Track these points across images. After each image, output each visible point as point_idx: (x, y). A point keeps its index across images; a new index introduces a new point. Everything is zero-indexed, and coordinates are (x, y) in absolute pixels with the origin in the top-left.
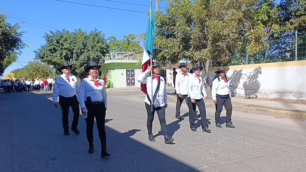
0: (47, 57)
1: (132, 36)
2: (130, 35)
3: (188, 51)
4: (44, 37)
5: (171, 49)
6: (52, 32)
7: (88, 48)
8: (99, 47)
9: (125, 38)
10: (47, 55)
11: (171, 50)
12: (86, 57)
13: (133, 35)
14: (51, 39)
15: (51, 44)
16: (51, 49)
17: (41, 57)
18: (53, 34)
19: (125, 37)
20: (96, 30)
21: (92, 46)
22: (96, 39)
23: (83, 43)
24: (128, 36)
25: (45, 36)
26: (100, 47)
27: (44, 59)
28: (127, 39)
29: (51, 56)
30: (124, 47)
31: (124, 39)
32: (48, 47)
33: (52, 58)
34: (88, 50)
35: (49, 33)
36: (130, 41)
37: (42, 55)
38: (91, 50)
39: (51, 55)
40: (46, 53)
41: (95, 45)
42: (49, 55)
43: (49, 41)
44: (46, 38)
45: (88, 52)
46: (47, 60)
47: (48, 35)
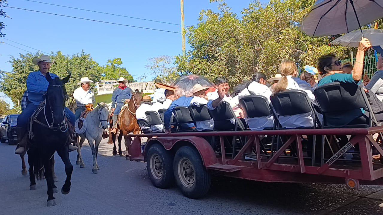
0: (16, 88)
1: (117, 60)
2: (116, 59)
4: (10, 62)
6: (22, 56)
7: (74, 76)
8: (89, 75)
9: (109, 64)
10: (15, 86)
12: (73, 87)
13: (120, 59)
14: (19, 64)
15: (21, 71)
16: (20, 78)
17: (7, 88)
18: (23, 58)
19: (109, 61)
20: (84, 53)
21: (79, 74)
22: (85, 64)
23: (67, 69)
24: (113, 60)
25: (12, 61)
26: (91, 74)
27: (12, 92)
28: (112, 64)
29: (20, 87)
30: (109, 74)
31: (107, 64)
32: (16, 75)
33: (22, 89)
34: (73, 78)
35: (17, 57)
36: (116, 66)
37: (7, 86)
38: (78, 78)
39: (20, 86)
40: (14, 83)
41: (83, 72)
42: (18, 86)
43: (17, 67)
44: (13, 63)
45: (74, 81)
46: (15, 93)
47: (16, 60)
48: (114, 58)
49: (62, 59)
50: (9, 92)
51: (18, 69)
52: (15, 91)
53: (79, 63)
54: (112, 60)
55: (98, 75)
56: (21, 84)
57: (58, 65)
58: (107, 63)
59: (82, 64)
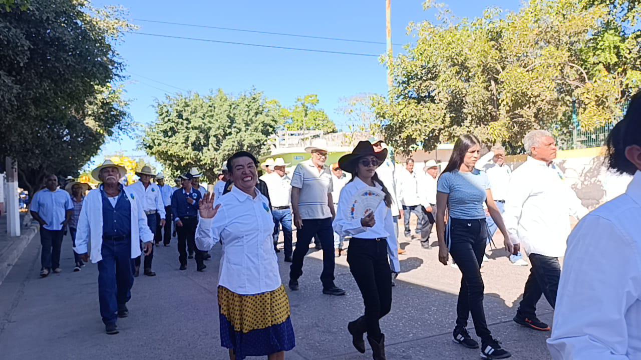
0: (159, 144)
1: (311, 98)
2: (308, 96)
3: (461, 126)
4: (153, 106)
5: (425, 124)
6: (168, 97)
7: (238, 126)
8: (259, 124)
9: (299, 103)
10: (159, 141)
11: (426, 126)
12: (236, 142)
13: (315, 96)
14: (165, 109)
15: (166, 119)
16: (166, 130)
17: (148, 145)
18: (170, 101)
19: (298, 100)
20: (254, 90)
21: (245, 122)
22: (255, 107)
23: (228, 116)
24: (305, 98)
25: (156, 105)
26: (261, 122)
27: (154, 150)
28: (303, 105)
29: (166, 143)
30: (297, 120)
31: (295, 104)
32: (160, 126)
33: (168, 146)
34: (237, 128)
35: (163, 100)
36: (309, 108)
37: (149, 141)
38: (244, 129)
39: (165, 141)
40: (157, 138)
41: (251, 120)
42: (163, 141)
43: (162, 114)
44: (157, 108)
45: (237, 133)
46: (158, 151)
47: (161, 103)
48: (306, 95)
49: (223, 100)
50: (151, 149)
51: (163, 116)
52: (159, 148)
53: (246, 105)
54: (303, 97)
55: (273, 123)
56: (167, 139)
57: (216, 110)
58: (296, 102)
59: (250, 107)
